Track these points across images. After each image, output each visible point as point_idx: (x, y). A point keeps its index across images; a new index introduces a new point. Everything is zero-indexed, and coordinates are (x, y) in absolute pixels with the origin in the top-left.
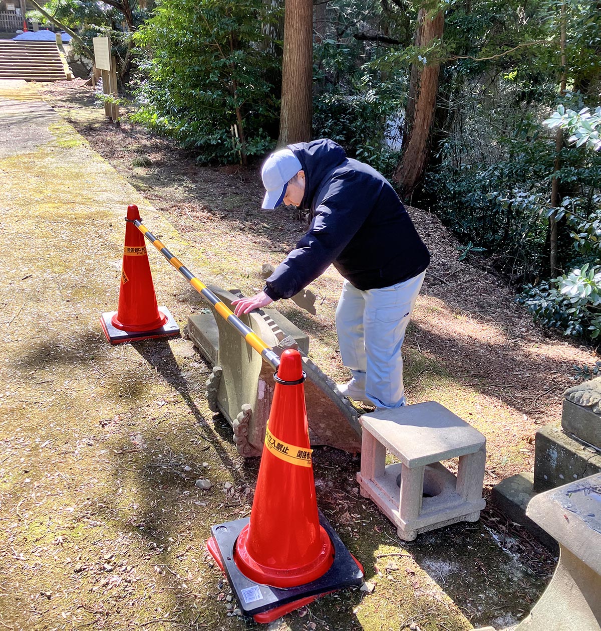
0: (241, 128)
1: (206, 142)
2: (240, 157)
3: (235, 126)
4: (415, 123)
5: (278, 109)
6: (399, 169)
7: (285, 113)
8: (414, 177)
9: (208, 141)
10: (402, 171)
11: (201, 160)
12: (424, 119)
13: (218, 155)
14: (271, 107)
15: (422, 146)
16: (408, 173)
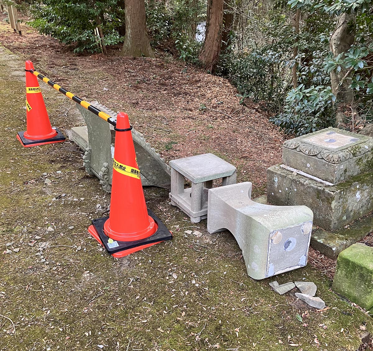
0: (101, 29)
1: (79, 40)
2: (102, 48)
3: (97, 29)
4: (210, 21)
5: (123, 15)
6: (202, 52)
7: (128, 18)
8: (212, 57)
9: (80, 39)
10: (204, 53)
11: (76, 51)
12: (216, 18)
13: (87, 48)
14: (119, 14)
15: (216, 37)
16: (208, 55)
